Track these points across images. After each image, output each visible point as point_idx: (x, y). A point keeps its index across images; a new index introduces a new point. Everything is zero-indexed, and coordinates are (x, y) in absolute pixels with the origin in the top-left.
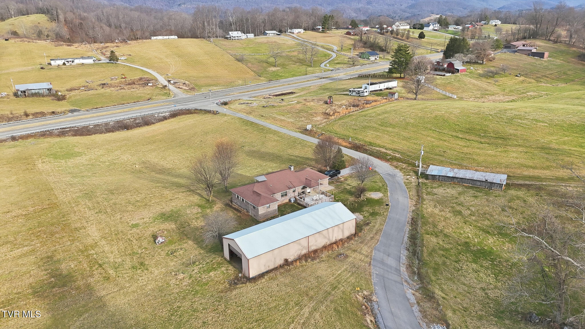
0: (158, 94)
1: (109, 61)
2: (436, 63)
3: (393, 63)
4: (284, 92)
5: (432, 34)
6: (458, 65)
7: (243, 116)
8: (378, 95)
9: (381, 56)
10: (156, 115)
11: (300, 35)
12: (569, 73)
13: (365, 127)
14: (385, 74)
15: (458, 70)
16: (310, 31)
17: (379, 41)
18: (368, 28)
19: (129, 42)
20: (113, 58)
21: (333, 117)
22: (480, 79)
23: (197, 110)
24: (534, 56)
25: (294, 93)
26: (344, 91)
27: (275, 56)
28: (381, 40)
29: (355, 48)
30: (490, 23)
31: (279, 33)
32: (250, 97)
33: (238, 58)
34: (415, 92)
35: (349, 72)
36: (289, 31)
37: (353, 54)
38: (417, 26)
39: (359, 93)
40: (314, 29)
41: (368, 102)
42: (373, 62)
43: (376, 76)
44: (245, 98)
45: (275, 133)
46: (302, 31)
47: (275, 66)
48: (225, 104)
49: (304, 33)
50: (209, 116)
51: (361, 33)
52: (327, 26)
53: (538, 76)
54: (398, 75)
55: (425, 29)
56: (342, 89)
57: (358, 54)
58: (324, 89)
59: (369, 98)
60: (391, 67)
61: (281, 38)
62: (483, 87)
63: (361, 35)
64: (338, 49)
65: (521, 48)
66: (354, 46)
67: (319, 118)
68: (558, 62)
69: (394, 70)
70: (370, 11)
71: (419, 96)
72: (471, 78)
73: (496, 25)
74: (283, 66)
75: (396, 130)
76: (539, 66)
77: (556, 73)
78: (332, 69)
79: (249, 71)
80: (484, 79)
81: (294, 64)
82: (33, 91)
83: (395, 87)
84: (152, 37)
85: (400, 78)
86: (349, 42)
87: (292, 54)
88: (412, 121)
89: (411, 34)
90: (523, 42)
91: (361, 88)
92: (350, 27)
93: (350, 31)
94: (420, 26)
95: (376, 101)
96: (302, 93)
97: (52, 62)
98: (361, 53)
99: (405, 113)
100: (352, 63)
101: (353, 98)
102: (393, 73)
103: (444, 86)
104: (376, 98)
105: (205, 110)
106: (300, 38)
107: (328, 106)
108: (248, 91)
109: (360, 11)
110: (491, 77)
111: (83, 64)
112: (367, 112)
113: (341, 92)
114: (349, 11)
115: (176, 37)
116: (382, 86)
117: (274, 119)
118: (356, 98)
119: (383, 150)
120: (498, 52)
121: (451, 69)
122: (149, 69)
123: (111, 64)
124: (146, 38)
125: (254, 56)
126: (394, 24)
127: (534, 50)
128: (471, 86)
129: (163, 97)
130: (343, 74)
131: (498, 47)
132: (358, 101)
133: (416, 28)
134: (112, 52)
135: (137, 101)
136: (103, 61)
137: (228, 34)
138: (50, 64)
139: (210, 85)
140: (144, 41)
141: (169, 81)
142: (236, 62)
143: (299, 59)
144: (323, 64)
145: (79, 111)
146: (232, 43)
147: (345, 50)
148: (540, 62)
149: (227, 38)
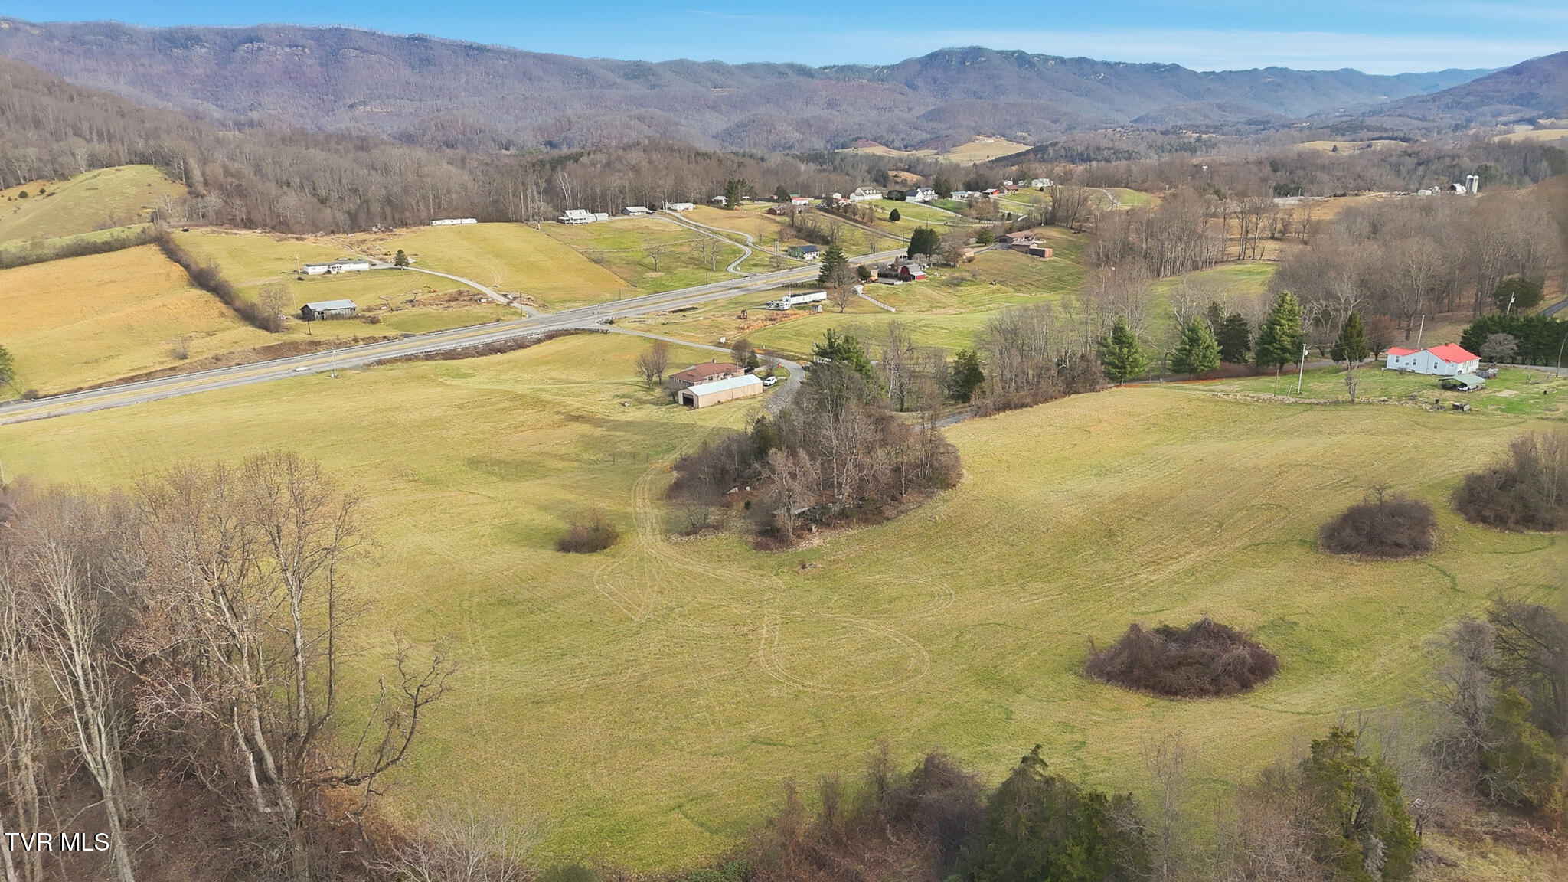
0: (505, 313)
1: (395, 265)
2: (891, 266)
3: (825, 270)
4: (682, 308)
5: (917, 210)
6: (915, 270)
7: (641, 333)
8: (800, 309)
9: (818, 252)
10: (529, 337)
11: (690, 215)
12: (1067, 278)
13: (779, 338)
14: (814, 283)
15: (914, 276)
16: (704, 207)
17: (823, 226)
18: (807, 201)
19: (398, 230)
20: (401, 260)
21: (748, 331)
22: (939, 288)
23: (578, 329)
24: (1032, 255)
25: (696, 308)
26: (761, 304)
27: (656, 253)
28: (825, 223)
29: (781, 240)
30: (1034, 183)
31: (651, 211)
32: (639, 314)
33: (593, 256)
34: (841, 304)
35: (771, 279)
36: (668, 205)
37: (778, 250)
38: (894, 195)
39: (778, 306)
40: (710, 202)
41: (787, 316)
42: (807, 263)
43: (802, 286)
44: (632, 316)
45: (686, 347)
46: (690, 206)
47: (656, 270)
48: (611, 322)
49: (696, 211)
50: (600, 337)
51: (794, 211)
52: (734, 195)
54: (829, 284)
55: (908, 199)
56: (757, 302)
57: (786, 248)
58: (736, 303)
59: (788, 312)
60: (821, 274)
61: (655, 220)
62: (938, 298)
63: (794, 214)
64: (754, 241)
65: (1022, 241)
66: (781, 236)
67: (732, 333)
68: (1063, 262)
69: (824, 278)
71: (845, 309)
72: (928, 287)
73: (1041, 189)
74: (668, 269)
76: (1032, 269)
77: (1049, 278)
78: (745, 273)
79: (617, 278)
80: (945, 289)
81: (685, 267)
82: (333, 312)
83: (823, 299)
84: (433, 222)
85: (832, 288)
86: (772, 228)
87: (679, 250)
89: (881, 211)
90: (1027, 233)
91: (783, 300)
92: (775, 198)
93: (774, 207)
94: (900, 194)
95: (795, 314)
96: (707, 308)
97: (310, 270)
98: (792, 248)
100: (775, 265)
101: (771, 311)
102: (822, 282)
103: (886, 298)
104: (797, 311)
105: (588, 330)
106: (689, 221)
107: (742, 320)
108: (630, 308)
109: (811, 126)
110: (956, 285)
111: (358, 270)
112: (784, 325)
113: (756, 305)
114: (783, 126)
115: (474, 221)
116: (808, 298)
117: (681, 335)
118: (774, 311)
119: (792, 353)
120: (985, 249)
121: (905, 276)
122: (461, 277)
123: (398, 270)
124: (422, 224)
125: (617, 254)
126: (854, 192)
127: (1034, 246)
128: (921, 297)
129: (514, 317)
130: (763, 281)
131: (989, 242)
132: (776, 313)
133: (892, 199)
134: (400, 252)
135: (482, 322)
136: (381, 266)
137: (563, 214)
138: (306, 273)
139: (564, 301)
140: (421, 228)
141: (505, 296)
142: (592, 264)
143: (693, 259)
144: (732, 266)
145: (414, 336)
146: (574, 230)
147: (765, 243)
148: (1034, 264)
149: (562, 222)
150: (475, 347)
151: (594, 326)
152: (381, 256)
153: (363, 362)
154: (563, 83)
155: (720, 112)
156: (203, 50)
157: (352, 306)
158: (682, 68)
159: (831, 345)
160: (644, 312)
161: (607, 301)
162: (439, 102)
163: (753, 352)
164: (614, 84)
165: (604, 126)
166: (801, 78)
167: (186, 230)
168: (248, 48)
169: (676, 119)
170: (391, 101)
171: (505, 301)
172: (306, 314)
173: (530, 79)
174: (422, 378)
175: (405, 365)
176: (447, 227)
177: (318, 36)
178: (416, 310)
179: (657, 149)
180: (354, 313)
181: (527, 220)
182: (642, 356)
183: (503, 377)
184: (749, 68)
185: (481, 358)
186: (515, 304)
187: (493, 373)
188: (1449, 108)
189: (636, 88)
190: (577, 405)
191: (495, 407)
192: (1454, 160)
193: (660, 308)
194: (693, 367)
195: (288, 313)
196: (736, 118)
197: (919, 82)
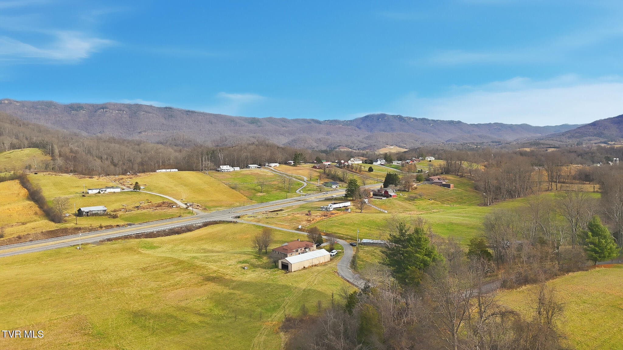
0: (184, 212)
1: (133, 190)
2: (377, 191)
3: (348, 191)
4: (275, 210)
5: (379, 168)
6: (391, 193)
7: (255, 223)
8: (338, 210)
9: (340, 185)
10: (194, 225)
11: (277, 168)
12: (464, 198)
13: (332, 226)
14: (343, 197)
15: (391, 195)
16: (283, 165)
17: (339, 174)
18: (329, 163)
19: (139, 174)
20: (137, 187)
21: (313, 222)
22: (404, 201)
23: (221, 221)
24: (444, 187)
25: (283, 210)
26: (317, 208)
27: (262, 185)
28: (340, 172)
30: (426, 159)
31: (259, 167)
32: (253, 213)
33: (231, 186)
34: (360, 208)
35: (318, 196)
36: (267, 165)
37: (319, 183)
39: (327, 209)
40: (286, 163)
41: (332, 214)
42: (335, 190)
43: (337, 199)
44: (250, 214)
45: (280, 231)
46: (277, 165)
47: (261, 192)
48: (239, 217)
49: (280, 167)
50: (232, 225)
51: (324, 167)
52: (297, 161)
53: (443, 200)
54: (352, 199)
55: (374, 163)
56: (315, 207)
57: (323, 183)
58: (303, 208)
59: (333, 212)
60: (346, 193)
61: (261, 171)
62: (406, 206)
63: (325, 169)
64: (307, 180)
65: (437, 180)
66: (320, 178)
67: (304, 223)
68: (460, 190)
69: (348, 195)
70: (329, 141)
71: (363, 211)
72: (399, 201)
73: (430, 161)
74: (267, 192)
75: (349, 226)
76: (446, 193)
77: (455, 198)
78: (305, 194)
79: (243, 196)
80: (408, 202)
81: (276, 191)
82: (94, 212)
83: (350, 206)
84: (157, 170)
85: (353, 200)
86: (315, 174)
87: (273, 183)
88: (357, 222)
89: (363, 168)
90: (438, 177)
91: (328, 206)
92: (315, 162)
93: (315, 165)
94: (370, 161)
95: (337, 213)
96: (289, 210)
97: (90, 192)
98: (326, 183)
99: (353, 218)
100: (319, 190)
101: (324, 212)
102: (348, 197)
103: (380, 206)
105: (227, 221)
106: (277, 171)
107: (309, 216)
108: (249, 210)
109: (321, 141)
110: (413, 200)
111: (114, 192)
112: (333, 219)
113: (315, 209)
114: (310, 141)
115: (177, 170)
116: (341, 205)
117: (277, 224)
118: (325, 212)
119: (342, 235)
120: (421, 184)
121: (387, 195)
122: (166, 195)
123: (135, 192)
124: (152, 171)
125: (243, 185)
126: (350, 160)
127: (444, 183)
128: (397, 206)
129: (189, 215)
130: (314, 197)
131: (421, 180)
132: (327, 213)
133: (367, 163)
134: (137, 183)
135: (172, 217)
136: (127, 190)
137: (219, 167)
138: (88, 193)
139: (216, 207)
140: (151, 173)
141: (186, 204)
142: (231, 189)
143: (279, 187)
144: (298, 190)
145: (134, 224)
146: (223, 174)
147: (313, 180)
148: (446, 191)
149: (218, 171)
150: (164, 231)
151: (230, 219)
152: (128, 186)
153: (100, 239)
154: (224, 125)
155: (285, 136)
156: (84, 112)
157: (104, 209)
158: (271, 120)
159: (403, 235)
160: (256, 212)
161: (237, 206)
162: (175, 131)
163: (320, 235)
164: (244, 125)
165: (239, 140)
166: (316, 124)
167: (36, 174)
168: (101, 111)
169: (268, 138)
170: (156, 131)
171: (185, 206)
172: (80, 213)
173: (211, 123)
174: (130, 250)
175: (123, 241)
176: (164, 173)
177: (129, 106)
178: (139, 211)
179: (262, 145)
180: (106, 213)
181: (202, 170)
182: (256, 237)
183: (176, 248)
184: (296, 120)
185: (167, 237)
186: (190, 208)
187: (170, 246)
188: (569, 138)
189: (252, 127)
190: (215, 268)
191: (164, 270)
192: (592, 154)
193: (264, 210)
194: (286, 244)
195: (69, 213)
196: (292, 138)
197: (361, 126)
